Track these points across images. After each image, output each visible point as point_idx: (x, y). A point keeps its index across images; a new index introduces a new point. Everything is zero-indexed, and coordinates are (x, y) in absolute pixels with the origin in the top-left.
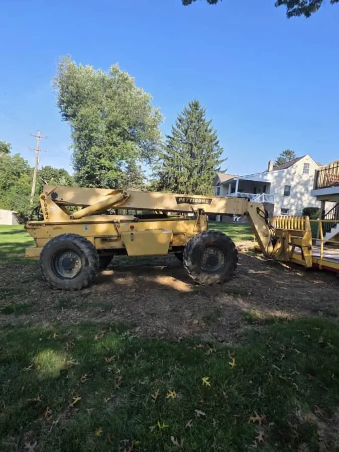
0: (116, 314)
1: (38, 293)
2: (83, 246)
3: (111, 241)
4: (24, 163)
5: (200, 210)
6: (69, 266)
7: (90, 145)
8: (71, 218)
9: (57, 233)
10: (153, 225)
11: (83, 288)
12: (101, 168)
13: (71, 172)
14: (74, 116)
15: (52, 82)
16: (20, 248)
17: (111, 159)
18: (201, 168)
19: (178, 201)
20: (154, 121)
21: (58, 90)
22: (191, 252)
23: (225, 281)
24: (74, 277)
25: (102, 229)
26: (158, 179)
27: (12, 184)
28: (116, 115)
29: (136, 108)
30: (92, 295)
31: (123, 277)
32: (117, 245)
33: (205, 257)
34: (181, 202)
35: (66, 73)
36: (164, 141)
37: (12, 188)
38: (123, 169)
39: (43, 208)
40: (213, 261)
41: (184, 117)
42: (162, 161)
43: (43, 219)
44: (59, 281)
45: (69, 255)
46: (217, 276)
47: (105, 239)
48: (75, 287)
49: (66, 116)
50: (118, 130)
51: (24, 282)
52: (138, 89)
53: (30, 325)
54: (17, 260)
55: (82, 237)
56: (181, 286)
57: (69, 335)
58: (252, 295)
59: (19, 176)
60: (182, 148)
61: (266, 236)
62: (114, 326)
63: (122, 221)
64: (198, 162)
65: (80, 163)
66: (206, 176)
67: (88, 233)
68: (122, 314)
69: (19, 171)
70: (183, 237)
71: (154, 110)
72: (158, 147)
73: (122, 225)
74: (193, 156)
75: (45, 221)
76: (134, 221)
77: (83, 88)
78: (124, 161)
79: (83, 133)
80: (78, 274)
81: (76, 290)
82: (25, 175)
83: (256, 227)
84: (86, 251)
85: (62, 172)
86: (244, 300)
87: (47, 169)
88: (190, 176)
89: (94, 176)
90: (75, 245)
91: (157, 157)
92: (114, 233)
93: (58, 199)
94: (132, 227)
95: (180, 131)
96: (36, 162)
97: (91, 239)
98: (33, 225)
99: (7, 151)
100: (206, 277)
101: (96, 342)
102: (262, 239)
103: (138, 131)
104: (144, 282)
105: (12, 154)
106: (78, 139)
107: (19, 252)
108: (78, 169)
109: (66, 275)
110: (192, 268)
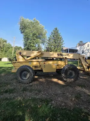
0: (43, 94)
1: (16, 84)
2: (30, 69)
3: (37, 67)
4: (10, 45)
5: (66, 58)
6: (25, 76)
7: (28, 40)
8: (26, 60)
9: (22, 65)
10: (51, 62)
11: (30, 83)
12: (31, 46)
13: (23, 47)
14: (24, 32)
15: (18, 23)
16: (10, 69)
17: (34, 44)
18: (58, 46)
19: (58, 55)
20: (45, 33)
21: (20, 25)
22: (64, 72)
23: (75, 81)
24: (27, 79)
25: (35, 63)
26: (46, 49)
27: (8, 51)
28: (35, 31)
29: (40, 30)
30: (33, 86)
31: (41, 78)
32: (39, 69)
33: (69, 73)
34: (59, 55)
35: (22, 21)
36: (48, 39)
37: (7, 52)
38: (37, 46)
39: (17, 57)
40: (71, 74)
41: (53, 32)
42: (47, 44)
43: (17, 60)
44: (22, 80)
45: (25, 72)
46: (73, 79)
47: (36, 67)
48: (27, 82)
49: (22, 32)
50: (36, 36)
51: (11, 80)
52: (41, 25)
53: (14, 98)
54: (9, 72)
55: (29, 66)
56: (60, 82)
57: (28, 104)
58: (87, 87)
59: (9, 48)
60: (52, 41)
61: (86, 66)
62: (44, 101)
63: (41, 61)
64: (57, 44)
65: (25, 45)
66: (59, 48)
67: (31, 65)
68: (45, 94)
69: (9, 47)
70: (60, 66)
71: (45, 30)
72: (46, 40)
73: (41, 62)
74: (55, 42)
75: (18, 61)
76: (45, 61)
77: (26, 25)
78: (37, 44)
79: (26, 37)
80: (28, 78)
81: (27, 83)
82: (11, 48)
83: (83, 63)
84: (31, 71)
85: (20, 48)
86: (86, 89)
87: (16, 47)
88: (55, 48)
89: (29, 48)
90: (27, 69)
91: (46, 43)
92: (39, 65)
93: (22, 54)
94: (44, 63)
95: (52, 36)
96: (14, 45)
97: (32, 67)
98: (14, 62)
99: (6, 42)
100: (69, 80)
101: (39, 108)
102: (85, 67)
103: (41, 36)
104: (48, 80)
105: (7, 43)
106: (25, 39)
107: (9, 70)
108: (25, 47)
109: (24, 79)
110: (64, 77)
